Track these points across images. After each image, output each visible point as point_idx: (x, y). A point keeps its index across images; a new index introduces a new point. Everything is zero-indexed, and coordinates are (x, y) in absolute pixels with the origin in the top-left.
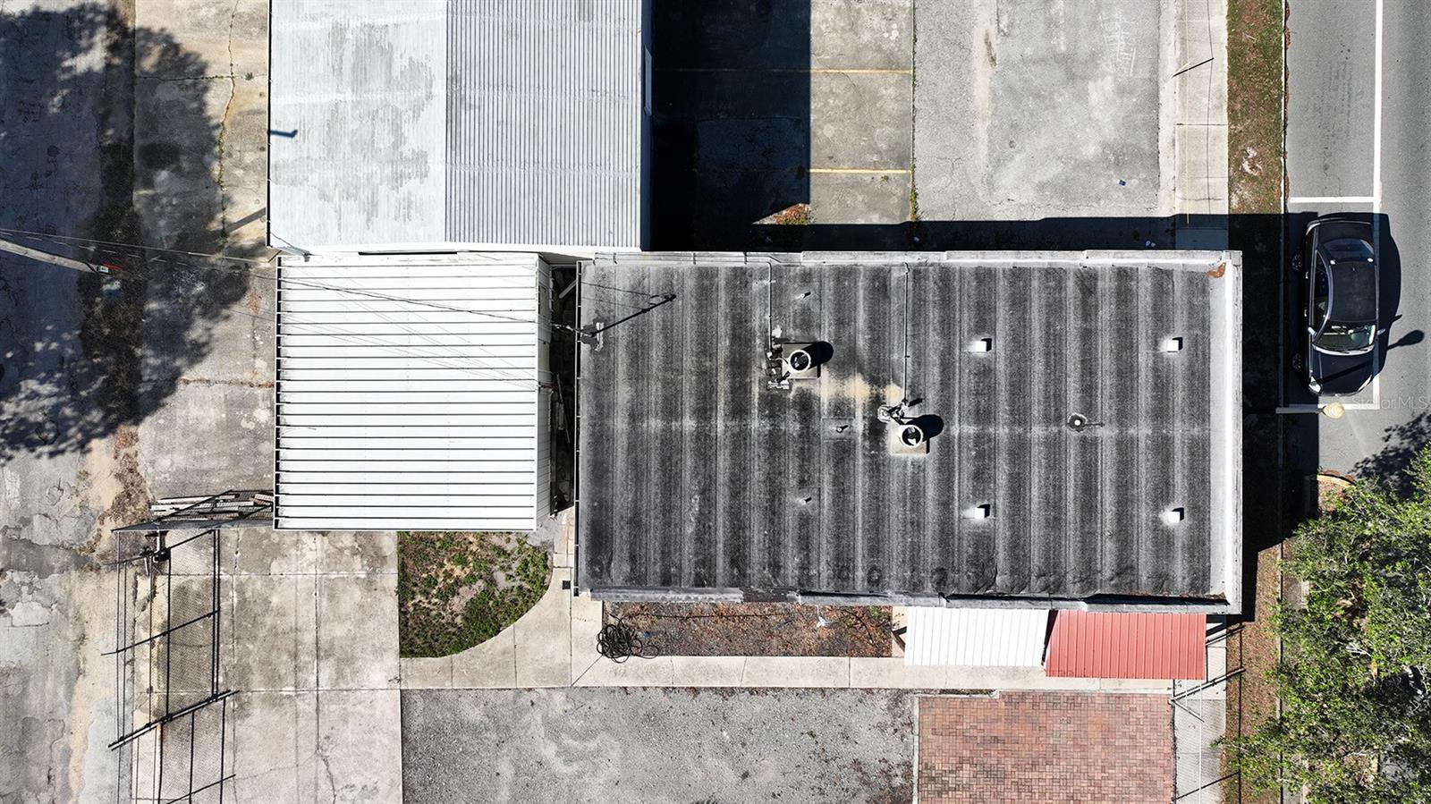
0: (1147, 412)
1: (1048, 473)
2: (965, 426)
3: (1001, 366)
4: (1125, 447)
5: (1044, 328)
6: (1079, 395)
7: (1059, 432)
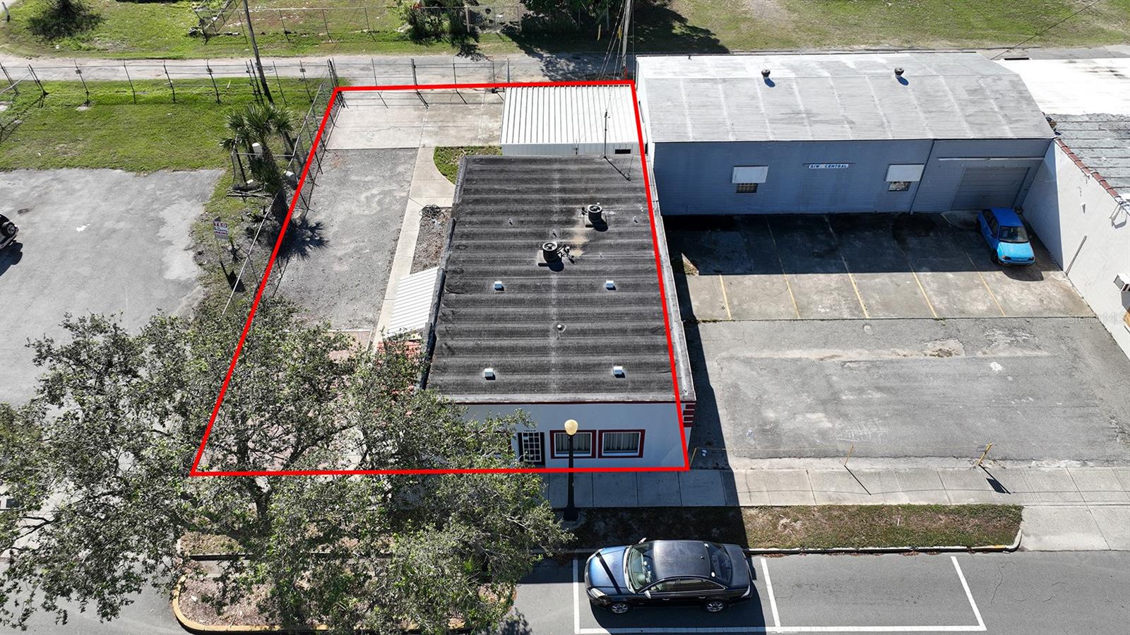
0: (568, 361)
1: (524, 315)
2: (556, 280)
3: (597, 294)
4: (544, 350)
5: (625, 312)
6: (579, 328)
7: (553, 320)
